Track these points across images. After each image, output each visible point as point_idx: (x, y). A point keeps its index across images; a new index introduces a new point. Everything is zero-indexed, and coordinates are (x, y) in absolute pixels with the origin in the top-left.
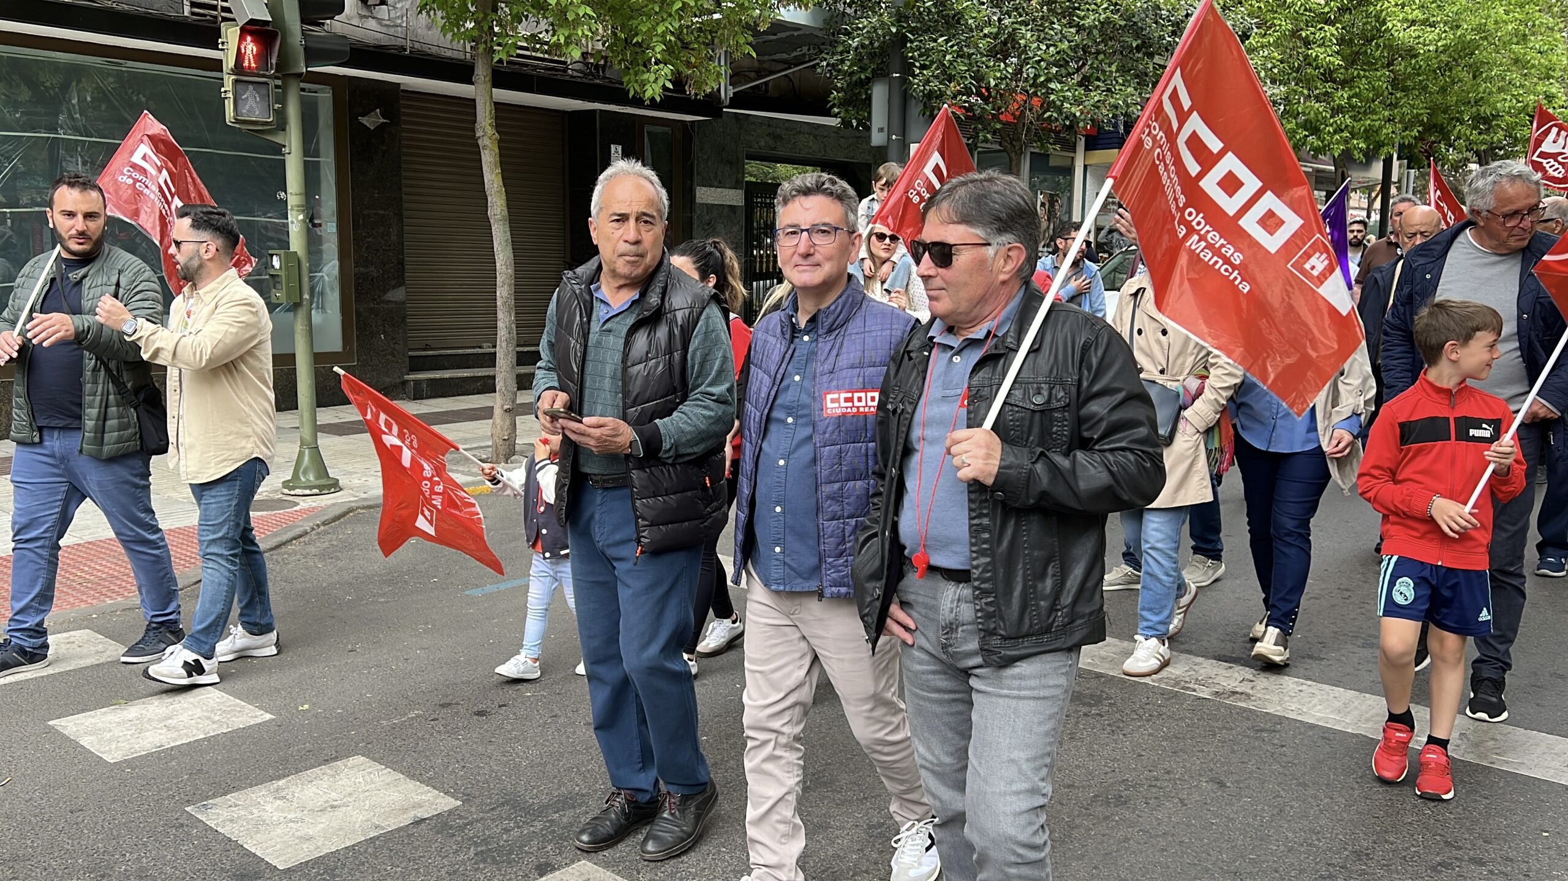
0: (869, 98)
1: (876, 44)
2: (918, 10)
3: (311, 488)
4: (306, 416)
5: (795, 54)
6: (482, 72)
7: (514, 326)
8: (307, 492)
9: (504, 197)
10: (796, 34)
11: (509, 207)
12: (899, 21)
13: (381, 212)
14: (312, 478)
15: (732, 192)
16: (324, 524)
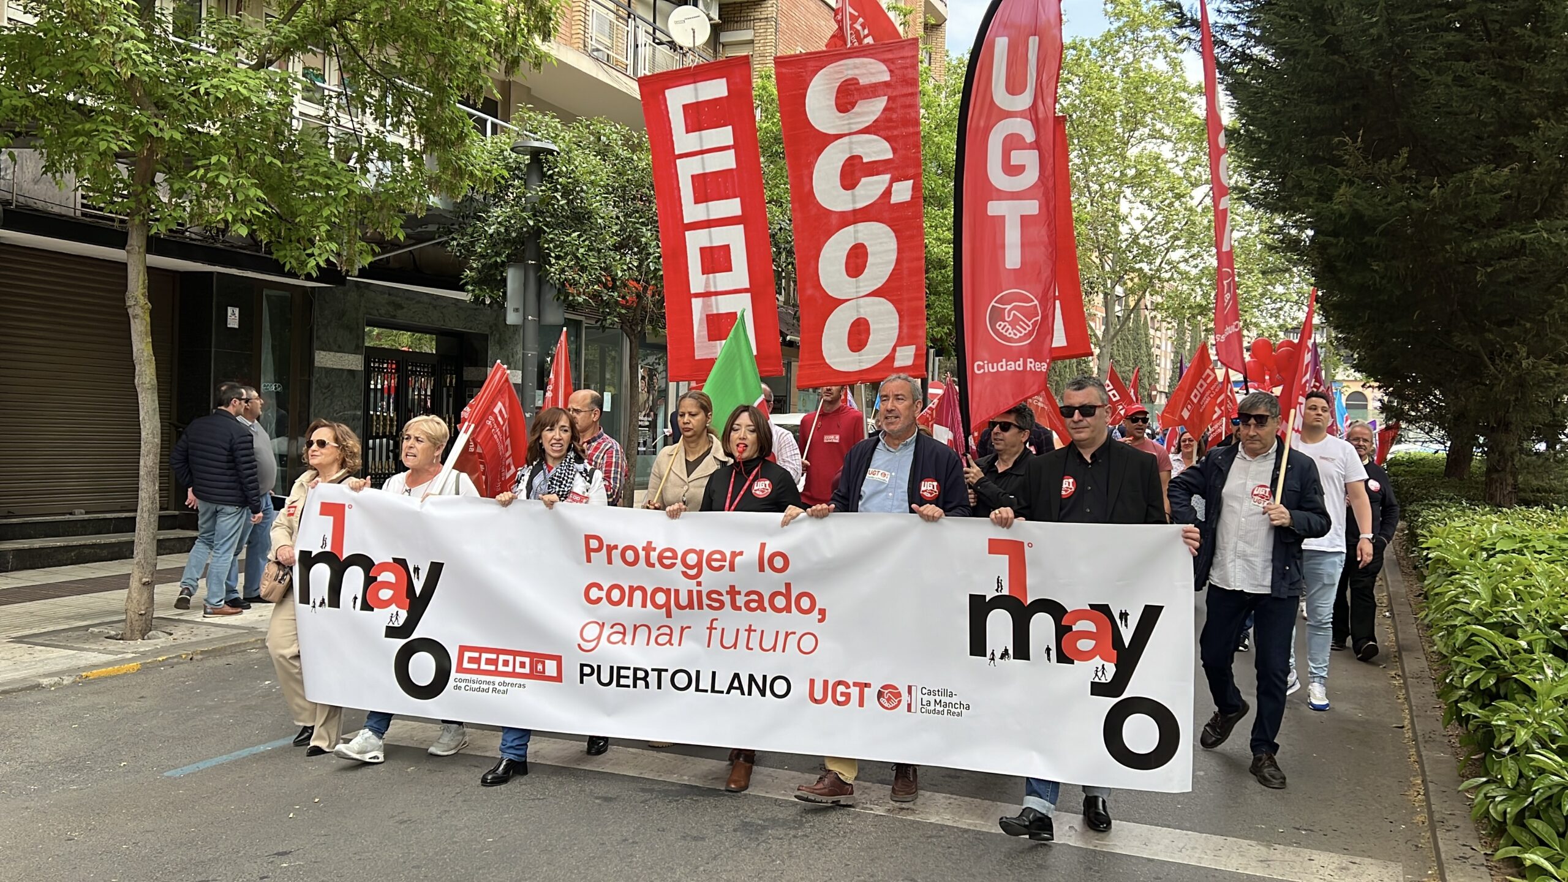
0: (504, 280)
1: (514, 235)
2: (553, 207)
5: (419, 229)
6: (136, 240)
7: (157, 496)
9: (153, 365)
12: (534, 215)
15: (351, 357)
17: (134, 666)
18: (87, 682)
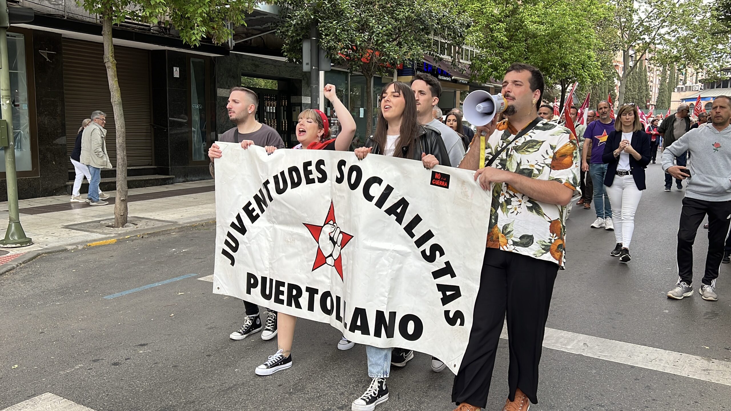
0: (301, 49)
1: (304, 24)
2: (324, 8)
3: (16, 244)
4: (13, 206)
5: (264, 26)
6: (106, 29)
7: (125, 158)
8: (14, 246)
9: (119, 92)
10: (265, 17)
11: (122, 97)
12: (315, 13)
13: (53, 99)
14: (16, 238)
16: (24, 263)
17: (114, 240)
18: (90, 248)
